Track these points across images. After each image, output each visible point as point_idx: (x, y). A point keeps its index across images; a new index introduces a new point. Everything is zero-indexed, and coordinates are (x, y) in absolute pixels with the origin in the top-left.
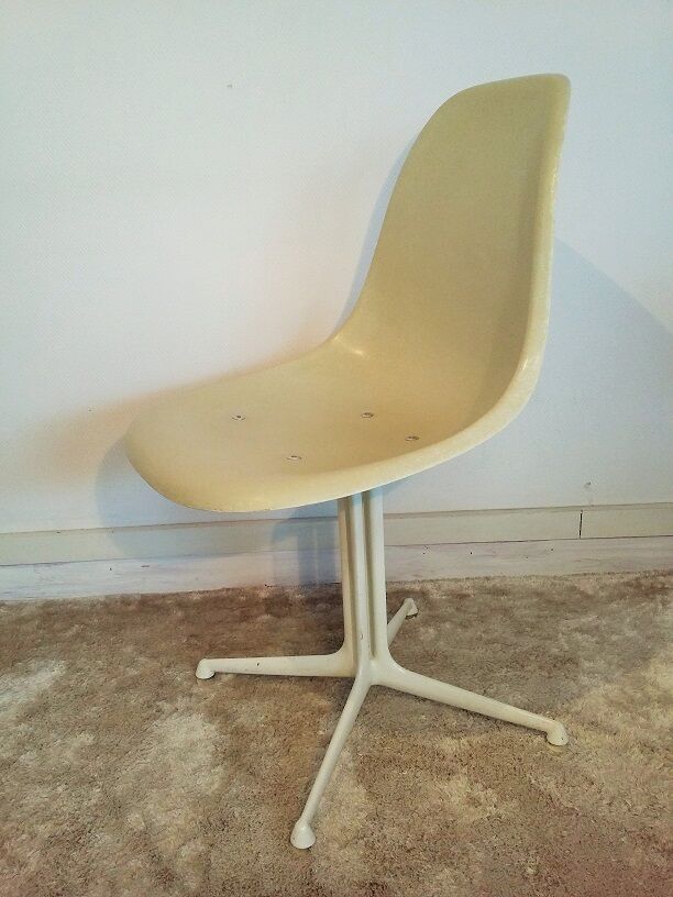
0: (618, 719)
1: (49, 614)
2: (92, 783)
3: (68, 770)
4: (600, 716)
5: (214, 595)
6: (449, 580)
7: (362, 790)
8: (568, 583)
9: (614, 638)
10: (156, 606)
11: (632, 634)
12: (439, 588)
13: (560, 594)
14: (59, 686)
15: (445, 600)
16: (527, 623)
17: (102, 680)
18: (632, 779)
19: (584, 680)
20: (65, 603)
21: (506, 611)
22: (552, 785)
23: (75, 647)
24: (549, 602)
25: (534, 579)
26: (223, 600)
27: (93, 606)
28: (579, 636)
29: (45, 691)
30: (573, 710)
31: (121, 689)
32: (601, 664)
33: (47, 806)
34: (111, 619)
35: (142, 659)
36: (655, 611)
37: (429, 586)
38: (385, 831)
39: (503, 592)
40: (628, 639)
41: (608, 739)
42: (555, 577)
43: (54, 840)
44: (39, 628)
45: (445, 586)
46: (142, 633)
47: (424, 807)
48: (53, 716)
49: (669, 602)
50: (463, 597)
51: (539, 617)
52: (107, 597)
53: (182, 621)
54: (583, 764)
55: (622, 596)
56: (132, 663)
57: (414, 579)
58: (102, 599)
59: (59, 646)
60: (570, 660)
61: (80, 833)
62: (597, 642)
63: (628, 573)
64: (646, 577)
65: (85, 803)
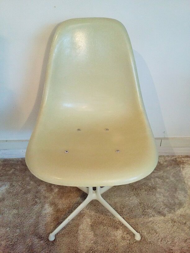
1: (5, 164)
2: (17, 227)
3: (10, 222)
4: (161, 209)
7: (92, 233)
11: (172, 179)
14: (8, 192)
17: (20, 190)
18: (168, 232)
19: (158, 195)
22: (145, 234)
23: (12, 177)
27: (18, 162)
28: (157, 179)
29: (4, 193)
30: (153, 207)
31: (25, 193)
32: (163, 190)
35: (32, 183)
36: (180, 171)
38: (98, 248)
40: (172, 181)
41: (162, 217)
43: (6, 247)
44: (2, 169)
47: (109, 239)
48: (6, 203)
49: (185, 168)
54: (155, 226)
55: (171, 165)
56: (29, 184)
59: (8, 177)
60: (154, 188)
61: (13, 245)
62: (162, 182)
63: (174, 156)
64: (178, 158)
65: (15, 235)
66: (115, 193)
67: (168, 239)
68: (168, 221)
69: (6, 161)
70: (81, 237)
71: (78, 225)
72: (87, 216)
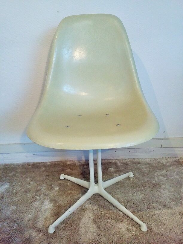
0: (172, 204)
1: (6, 168)
2: (15, 222)
3: (8, 218)
4: (167, 203)
5: (54, 163)
6: (123, 159)
7: (95, 226)
8: (158, 161)
9: (171, 178)
10: (37, 166)
11: (177, 177)
12: (120, 162)
13: (156, 164)
14: (7, 191)
15: (122, 165)
16: (146, 173)
17: (20, 189)
18: (177, 224)
19: (162, 191)
20: (11, 165)
21: (139, 169)
22: (152, 225)
23: (13, 179)
24: (152, 166)
25: (148, 159)
26: (57, 164)
27: (19, 166)
28: (161, 177)
29: (3, 192)
30: (159, 201)
31: (25, 192)
32: (167, 187)
33: (1, 229)
34: (24, 170)
35: (32, 183)
37: (117, 161)
38: (102, 239)
39: (138, 163)
40: (176, 179)
41: (169, 210)
42: (154, 159)
43: (2, 240)
44: (3, 172)
45: (122, 161)
46: (33, 174)
47: (113, 232)
48: (5, 200)
50: (127, 164)
51: (149, 171)
52: (23, 163)
53: (44, 171)
54: (162, 219)
55: (174, 165)
56: (29, 184)
57: (112, 159)
59: (8, 178)
60: (158, 185)
61: (10, 238)
62: (166, 179)
63: (176, 158)
64: (181, 159)
65: (12, 228)
66: (118, 190)
68: (175, 213)
69: (7, 165)
70: (82, 230)
71: (79, 219)
72: (89, 211)
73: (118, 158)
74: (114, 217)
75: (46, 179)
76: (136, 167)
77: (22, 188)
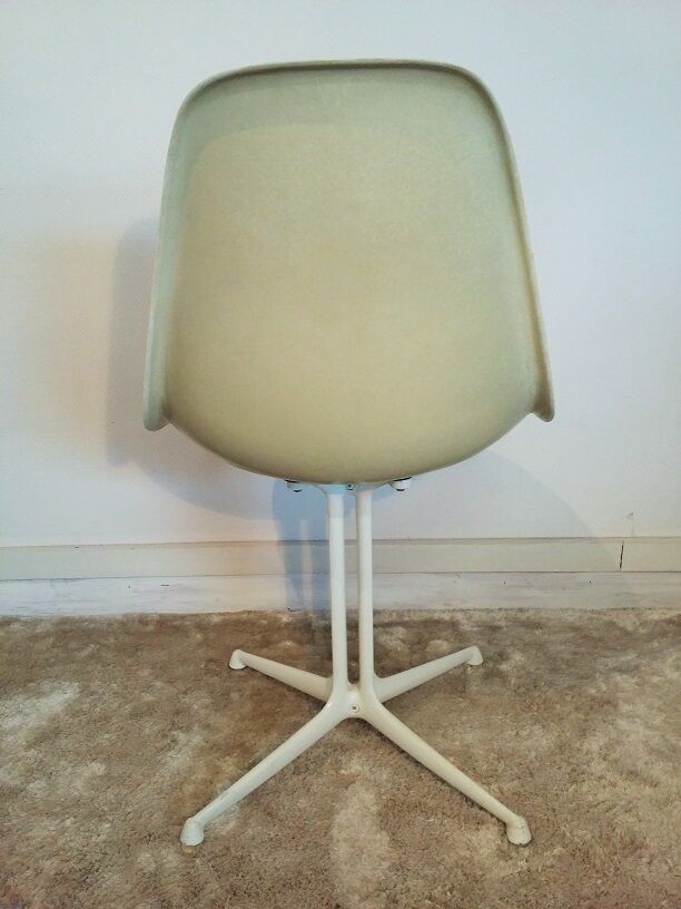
0: (659, 770)
1: (65, 632)
2: (101, 817)
3: (77, 802)
4: (640, 766)
5: (235, 617)
6: (480, 610)
7: (384, 837)
8: (606, 618)
9: (655, 679)
10: (175, 627)
11: (674, 676)
12: (470, 619)
13: (598, 629)
14: (72, 710)
15: (475, 632)
16: (562, 659)
17: (116, 704)
19: (623, 724)
20: (82, 620)
21: (540, 646)
23: (90, 668)
24: (585, 637)
25: (570, 612)
26: (245, 622)
27: (110, 624)
28: (618, 678)
29: (57, 715)
31: (136, 715)
32: (641, 709)
33: (55, 840)
34: (127, 639)
35: (158, 684)
37: (459, 616)
38: (410, 883)
39: (538, 625)
40: (671, 682)
41: (648, 791)
42: (592, 611)
43: (60, 878)
44: (53, 646)
45: (477, 616)
46: (160, 656)
47: (449, 859)
48: (63, 742)
50: (495, 629)
51: (575, 653)
52: (125, 615)
53: (200, 645)
55: (664, 634)
56: (148, 688)
57: (443, 608)
58: (120, 618)
59: (73, 666)
60: (608, 702)
61: (88, 871)
62: (637, 684)
65: (93, 839)
66: (464, 718)
67: (676, 858)
68: (667, 801)
69: (66, 623)
70: (341, 851)
71: (329, 813)
72: (362, 785)
73: (464, 607)
74: (452, 809)
75: (208, 672)
76: (528, 638)
77: (126, 703)
